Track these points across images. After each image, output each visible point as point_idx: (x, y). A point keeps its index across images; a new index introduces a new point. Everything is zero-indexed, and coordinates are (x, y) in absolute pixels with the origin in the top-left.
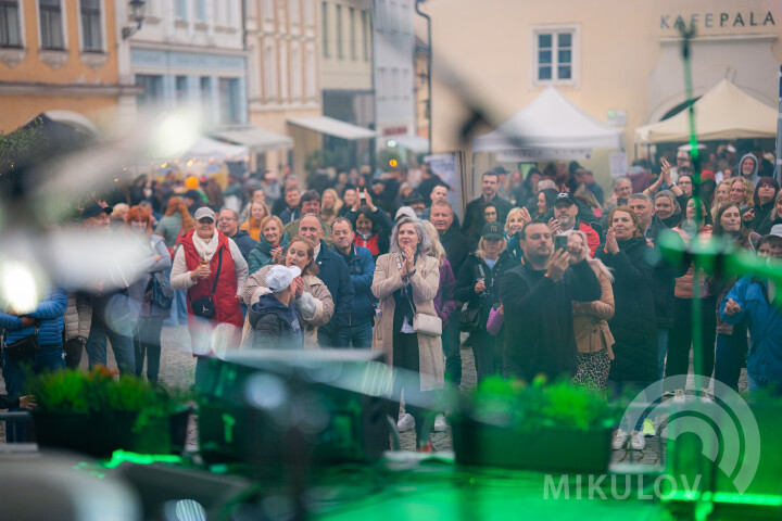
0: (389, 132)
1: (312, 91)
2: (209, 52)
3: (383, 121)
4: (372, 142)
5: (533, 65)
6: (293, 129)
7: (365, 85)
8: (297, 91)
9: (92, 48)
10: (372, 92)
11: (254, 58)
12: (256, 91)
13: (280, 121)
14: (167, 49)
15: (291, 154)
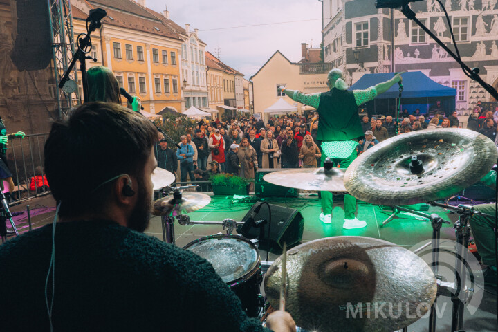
0: (239, 108)
1: (222, 99)
2: (200, 91)
3: (237, 106)
4: (235, 110)
5: (277, 93)
6: (218, 108)
7: (234, 98)
8: (219, 100)
9: (175, 92)
10: (235, 99)
11: (209, 92)
12: (210, 100)
13: (215, 106)
14: (191, 91)
15: (218, 114)
